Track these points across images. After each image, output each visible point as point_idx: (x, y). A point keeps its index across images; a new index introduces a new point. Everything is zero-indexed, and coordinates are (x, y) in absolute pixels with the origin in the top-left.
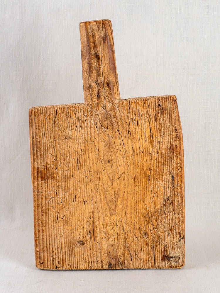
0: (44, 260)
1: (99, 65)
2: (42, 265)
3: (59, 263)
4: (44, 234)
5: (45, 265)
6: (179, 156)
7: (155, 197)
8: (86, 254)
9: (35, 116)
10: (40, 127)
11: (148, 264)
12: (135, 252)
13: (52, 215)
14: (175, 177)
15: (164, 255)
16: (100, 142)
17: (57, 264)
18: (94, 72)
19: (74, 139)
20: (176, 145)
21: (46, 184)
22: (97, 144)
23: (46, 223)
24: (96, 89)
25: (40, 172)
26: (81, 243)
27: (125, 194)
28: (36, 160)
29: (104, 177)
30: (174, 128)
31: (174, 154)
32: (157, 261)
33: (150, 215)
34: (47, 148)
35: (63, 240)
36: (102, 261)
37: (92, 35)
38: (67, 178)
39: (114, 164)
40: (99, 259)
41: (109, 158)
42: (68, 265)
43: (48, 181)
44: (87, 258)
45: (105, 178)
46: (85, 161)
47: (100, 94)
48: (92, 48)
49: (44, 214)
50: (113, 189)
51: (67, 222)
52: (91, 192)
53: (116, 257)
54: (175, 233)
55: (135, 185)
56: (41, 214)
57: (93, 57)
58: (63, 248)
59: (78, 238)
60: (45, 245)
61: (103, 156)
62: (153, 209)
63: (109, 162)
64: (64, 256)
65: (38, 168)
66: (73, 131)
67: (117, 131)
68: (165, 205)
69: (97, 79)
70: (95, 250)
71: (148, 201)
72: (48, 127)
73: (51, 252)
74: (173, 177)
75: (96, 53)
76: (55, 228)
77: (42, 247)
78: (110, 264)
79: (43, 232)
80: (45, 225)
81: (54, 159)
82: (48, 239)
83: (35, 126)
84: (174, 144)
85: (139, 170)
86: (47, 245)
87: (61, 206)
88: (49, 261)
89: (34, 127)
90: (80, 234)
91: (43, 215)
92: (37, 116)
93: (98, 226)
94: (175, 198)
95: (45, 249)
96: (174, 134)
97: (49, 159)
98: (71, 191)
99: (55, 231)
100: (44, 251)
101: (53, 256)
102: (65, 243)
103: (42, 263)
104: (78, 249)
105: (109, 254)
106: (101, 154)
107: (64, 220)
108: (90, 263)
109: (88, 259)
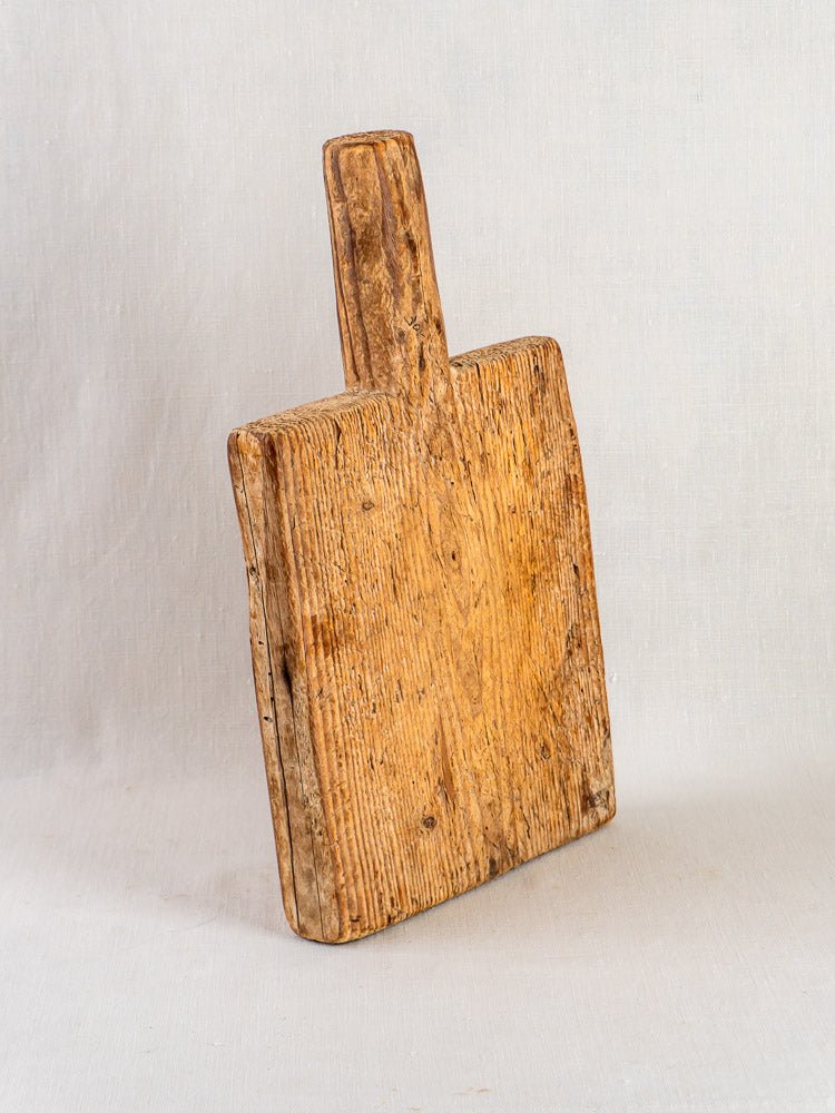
0: (360, 908)
1: (416, 268)
2: (358, 926)
3: (393, 905)
4: (351, 825)
5: (365, 922)
6: (582, 505)
7: (551, 635)
8: (443, 852)
9: (293, 450)
10: (309, 486)
11: (558, 834)
12: (533, 808)
13: (360, 754)
14: (579, 566)
15: (584, 796)
16: (431, 504)
17: (389, 908)
18: (408, 290)
19: (380, 507)
20: (575, 476)
21: (337, 665)
22: (424, 511)
23: (349, 786)
24: (415, 343)
25: (319, 629)
26: (430, 822)
27: (494, 643)
28: (306, 594)
29: (449, 607)
30: (567, 429)
31: (575, 502)
32: (574, 817)
33: (546, 691)
34: (327, 549)
35: (392, 828)
36: (476, 862)
37: (394, 181)
38: (377, 630)
39: (465, 562)
40: (470, 858)
41: (453, 547)
42: (412, 900)
43: (340, 652)
44: (446, 864)
45: (450, 609)
46: (406, 568)
47: (425, 357)
48: (399, 220)
49: (343, 761)
50: (470, 635)
51: (393, 771)
52: (427, 661)
53: (501, 840)
54: (596, 727)
55: (509, 611)
56: (336, 764)
57: (403, 245)
58: (396, 853)
59: (422, 808)
60: (357, 860)
61: (442, 543)
62: (550, 670)
63: (454, 557)
64: (401, 877)
65: (314, 619)
66: (376, 480)
67: (460, 463)
68: (570, 653)
69: (414, 312)
70: (459, 833)
71: (539, 651)
72: (324, 482)
73: (372, 874)
74: (576, 568)
75: (407, 234)
76: (371, 798)
77: (350, 869)
78: (492, 862)
79: (346, 819)
80: (347, 795)
81: (345, 578)
82: (360, 837)
83: (295, 485)
84: (571, 472)
85: (512, 568)
86: (360, 857)
87: (375, 722)
88: (371, 907)
89: (291, 488)
90: (424, 796)
91: (340, 765)
92: (297, 450)
93: (454, 757)
94: (585, 627)
95: (359, 871)
96: (569, 443)
97: (335, 583)
98: (389, 669)
99: (372, 804)
100: (355, 878)
101: (377, 888)
102: (397, 835)
103: (357, 921)
104: (427, 843)
105: (487, 833)
106: (437, 540)
107: (385, 767)
108: (455, 875)
109: (449, 865)
